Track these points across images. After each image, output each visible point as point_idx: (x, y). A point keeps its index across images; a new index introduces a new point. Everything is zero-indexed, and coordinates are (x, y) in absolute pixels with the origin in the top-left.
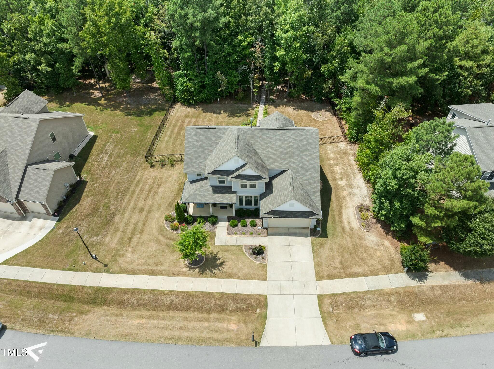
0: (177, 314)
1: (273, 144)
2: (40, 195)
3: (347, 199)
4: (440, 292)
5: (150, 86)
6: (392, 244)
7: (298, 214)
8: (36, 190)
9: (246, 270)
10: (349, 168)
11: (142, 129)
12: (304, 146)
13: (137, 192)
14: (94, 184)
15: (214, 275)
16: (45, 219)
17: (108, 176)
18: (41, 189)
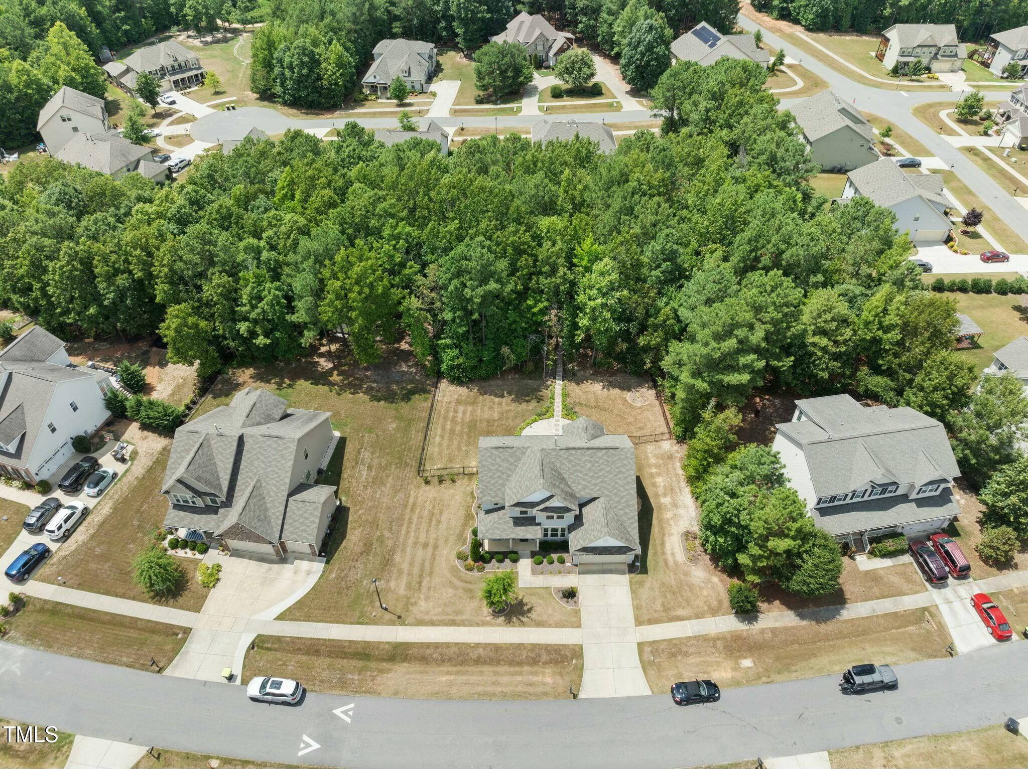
0: (486, 669)
1: (582, 467)
2: (309, 535)
3: (672, 522)
4: (770, 635)
5: (398, 349)
6: (721, 581)
7: (614, 550)
8: (303, 528)
9: (557, 617)
10: (674, 479)
11: (403, 424)
12: (617, 468)
13: (415, 520)
14: (358, 511)
15: (523, 624)
16: (309, 560)
17: (373, 498)
18: (308, 527)
